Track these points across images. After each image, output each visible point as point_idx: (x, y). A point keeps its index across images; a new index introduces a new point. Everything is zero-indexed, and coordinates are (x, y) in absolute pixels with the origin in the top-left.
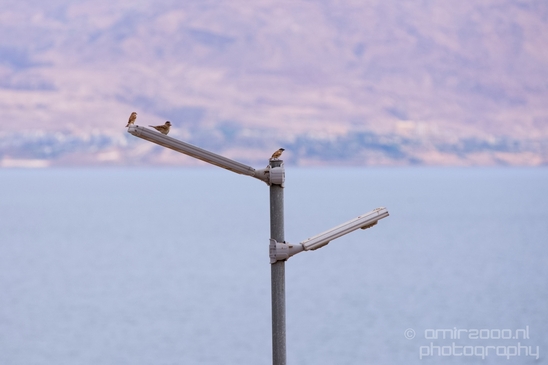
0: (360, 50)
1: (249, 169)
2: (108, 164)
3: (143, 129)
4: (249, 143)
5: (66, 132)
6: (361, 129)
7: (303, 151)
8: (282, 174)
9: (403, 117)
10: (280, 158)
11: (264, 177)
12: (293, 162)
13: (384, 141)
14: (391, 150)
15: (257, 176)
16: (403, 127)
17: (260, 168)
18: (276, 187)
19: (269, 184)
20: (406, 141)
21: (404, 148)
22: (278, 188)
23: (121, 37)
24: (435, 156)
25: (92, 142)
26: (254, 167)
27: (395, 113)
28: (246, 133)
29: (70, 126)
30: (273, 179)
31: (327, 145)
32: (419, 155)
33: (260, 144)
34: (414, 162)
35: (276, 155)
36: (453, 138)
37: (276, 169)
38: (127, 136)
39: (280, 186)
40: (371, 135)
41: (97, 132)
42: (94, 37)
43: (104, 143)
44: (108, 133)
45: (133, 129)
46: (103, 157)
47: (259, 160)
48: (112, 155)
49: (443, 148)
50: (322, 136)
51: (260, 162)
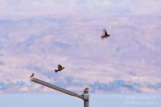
0: (118, 50)
1: (76, 94)
2: (23, 92)
3: (36, 79)
4: (76, 85)
5: (8, 80)
6: (119, 79)
7: (97, 88)
8: (88, 96)
9: (134, 75)
10: (88, 90)
11: (82, 97)
12: (93, 92)
13: (127, 84)
14: (130, 87)
15: (79, 97)
16: (134, 78)
17: (80, 94)
18: (86, 101)
19: (83, 100)
20: (135, 84)
21: (135, 87)
22: (87, 101)
23: (29, 45)
24: (146, 90)
25: (18, 84)
26: (78, 93)
27: (132, 73)
28: (76, 81)
29: (10, 78)
30: (85, 98)
31: (106, 85)
32: (140, 89)
33: (81, 85)
34: (139, 92)
35: (86, 89)
36: (153, 83)
37: (86, 94)
38: (31, 82)
39: (88, 100)
40: (122, 81)
41: (19, 80)
42: (19, 45)
43: (23, 84)
44: (24, 80)
45: (32, 79)
46: (22, 89)
47: (80, 91)
48: (25, 89)
49: (149, 86)
50: (104, 82)
51: (81, 92)
